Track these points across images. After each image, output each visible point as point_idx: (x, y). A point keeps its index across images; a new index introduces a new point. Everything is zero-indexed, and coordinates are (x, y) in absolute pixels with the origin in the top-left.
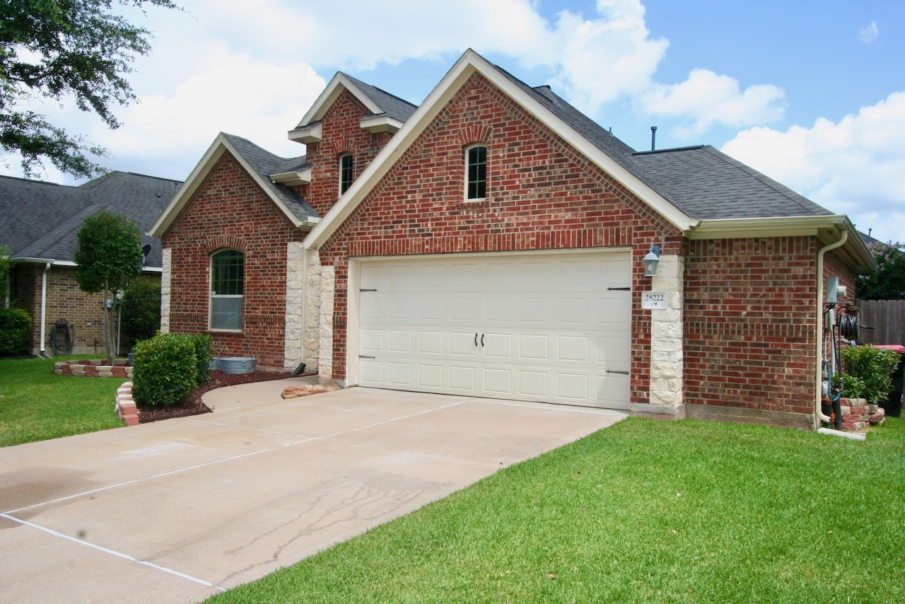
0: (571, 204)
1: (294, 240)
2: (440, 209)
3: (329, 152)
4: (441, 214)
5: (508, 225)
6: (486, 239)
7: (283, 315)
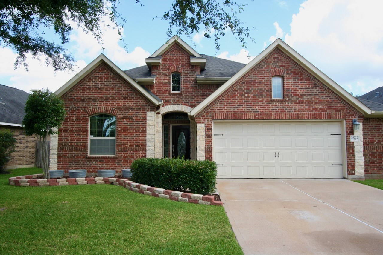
0: (321, 103)
1: (151, 111)
2: (262, 101)
3: (166, 71)
4: (263, 103)
5: (295, 109)
6: (285, 114)
7: (145, 147)
